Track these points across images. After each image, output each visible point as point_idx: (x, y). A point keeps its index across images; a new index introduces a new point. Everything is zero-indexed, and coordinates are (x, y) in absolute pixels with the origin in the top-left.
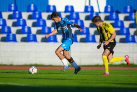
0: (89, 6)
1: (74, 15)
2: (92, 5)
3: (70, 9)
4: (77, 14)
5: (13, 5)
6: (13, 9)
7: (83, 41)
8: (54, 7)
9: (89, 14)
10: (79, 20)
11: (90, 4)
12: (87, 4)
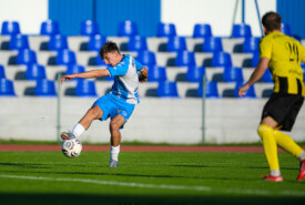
0: (242, 25)
1: (212, 44)
2: (248, 22)
3: (203, 32)
4: (219, 41)
5: (89, 23)
6: (89, 30)
7: (229, 94)
8: (172, 27)
9: (241, 41)
10: (221, 54)
11: (243, 21)
12: (238, 21)
